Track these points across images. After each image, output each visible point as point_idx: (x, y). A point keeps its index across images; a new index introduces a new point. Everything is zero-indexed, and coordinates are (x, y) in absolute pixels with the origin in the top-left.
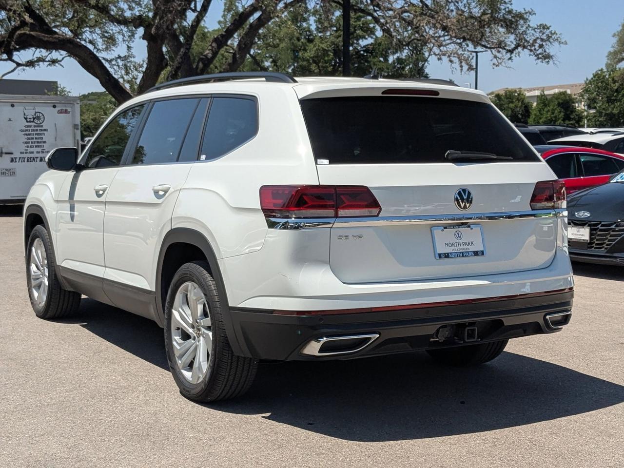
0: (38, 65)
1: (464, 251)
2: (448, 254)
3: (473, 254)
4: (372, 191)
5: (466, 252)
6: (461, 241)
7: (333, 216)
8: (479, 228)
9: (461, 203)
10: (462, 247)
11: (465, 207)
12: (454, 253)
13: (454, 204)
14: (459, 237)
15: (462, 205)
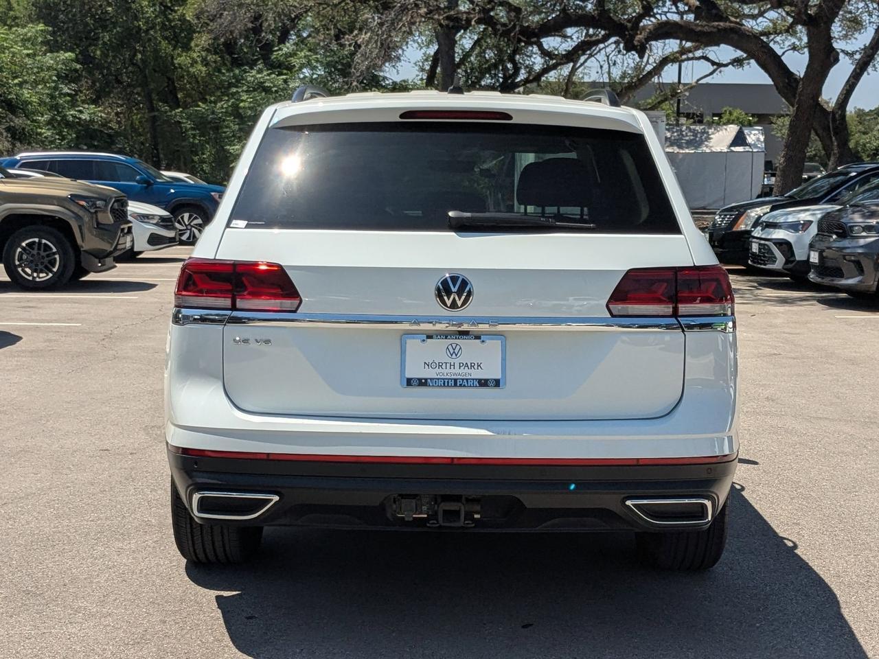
0: (749, 64)
1: (459, 377)
2: (426, 380)
3: (476, 383)
4: (289, 272)
5: (463, 380)
6: (457, 361)
7: (230, 307)
8: (500, 341)
9: (445, 298)
10: (457, 370)
11: (454, 305)
12: (438, 379)
13: (435, 301)
14: (454, 353)
15: (449, 303)
